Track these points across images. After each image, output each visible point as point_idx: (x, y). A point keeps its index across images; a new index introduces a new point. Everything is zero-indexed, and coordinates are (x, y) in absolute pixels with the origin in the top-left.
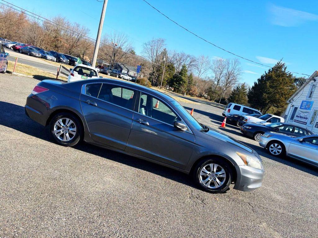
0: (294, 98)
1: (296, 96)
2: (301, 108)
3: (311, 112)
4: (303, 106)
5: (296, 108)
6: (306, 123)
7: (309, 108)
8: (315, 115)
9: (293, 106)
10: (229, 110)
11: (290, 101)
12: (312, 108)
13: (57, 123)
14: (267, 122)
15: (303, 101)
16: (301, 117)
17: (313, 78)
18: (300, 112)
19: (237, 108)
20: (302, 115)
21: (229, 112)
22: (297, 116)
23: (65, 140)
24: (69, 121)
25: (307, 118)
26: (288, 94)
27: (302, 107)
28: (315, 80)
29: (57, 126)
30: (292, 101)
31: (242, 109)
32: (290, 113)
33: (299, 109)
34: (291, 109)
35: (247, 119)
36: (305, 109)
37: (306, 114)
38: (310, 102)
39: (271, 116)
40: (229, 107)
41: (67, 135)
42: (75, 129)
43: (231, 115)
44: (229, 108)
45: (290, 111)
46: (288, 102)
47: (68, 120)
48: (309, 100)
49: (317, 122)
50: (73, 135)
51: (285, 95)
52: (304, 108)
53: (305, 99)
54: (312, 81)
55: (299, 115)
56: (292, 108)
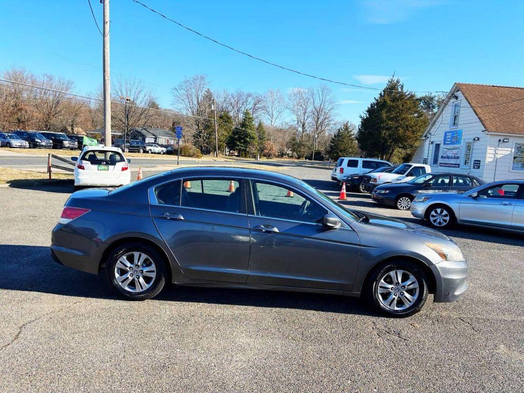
0: (432, 130)
1: (433, 127)
2: (445, 144)
3: (462, 145)
4: (448, 140)
5: (438, 146)
6: (459, 165)
7: (458, 142)
8: (470, 150)
9: (432, 143)
10: (342, 170)
11: (426, 136)
12: (462, 141)
13: (118, 265)
14: (407, 176)
15: (446, 133)
16: (448, 157)
17: (453, 95)
18: (446, 150)
19: (353, 164)
20: (450, 154)
21: (342, 173)
22: (442, 157)
23: (138, 290)
24: (140, 256)
25: (458, 158)
26: (416, 126)
27: (446, 142)
28: (456, 98)
29: (119, 269)
30: (429, 136)
31: (360, 164)
32: (430, 155)
33: (442, 146)
34: (431, 148)
35: (376, 179)
36: (452, 143)
37: (455, 151)
38: (456, 132)
39: (411, 166)
40: (340, 165)
41: (141, 280)
42: (153, 267)
43: (348, 177)
44: (341, 167)
45: (430, 152)
46: (424, 138)
47: (136, 254)
48: (454, 129)
49: (475, 161)
50: (151, 278)
51: (411, 127)
52: (449, 142)
53: (448, 129)
54: (453, 100)
55: (444, 156)
56: (431, 146)
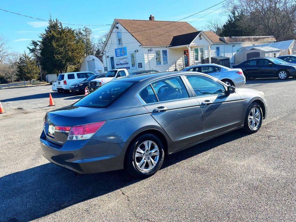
0: (105, 50)
2: (116, 56)
3: (128, 56)
4: (118, 54)
5: (112, 58)
6: (129, 67)
7: (125, 54)
8: (133, 58)
9: (108, 57)
10: (65, 82)
11: (102, 53)
12: (128, 53)
14: (117, 77)
15: (116, 50)
16: (121, 64)
17: (114, 26)
18: (118, 60)
19: (71, 77)
20: (122, 62)
22: (117, 65)
25: (127, 63)
26: (78, 49)
27: (117, 55)
28: (117, 28)
31: (76, 76)
32: (108, 64)
33: (115, 58)
34: (108, 60)
35: (100, 83)
36: (121, 55)
37: (125, 60)
38: (123, 48)
39: (117, 71)
40: (63, 79)
45: (108, 62)
46: (101, 55)
48: (120, 47)
49: (139, 63)
51: (75, 50)
52: (120, 55)
53: (116, 47)
54: (115, 29)
55: (118, 63)
56: (107, 59)
